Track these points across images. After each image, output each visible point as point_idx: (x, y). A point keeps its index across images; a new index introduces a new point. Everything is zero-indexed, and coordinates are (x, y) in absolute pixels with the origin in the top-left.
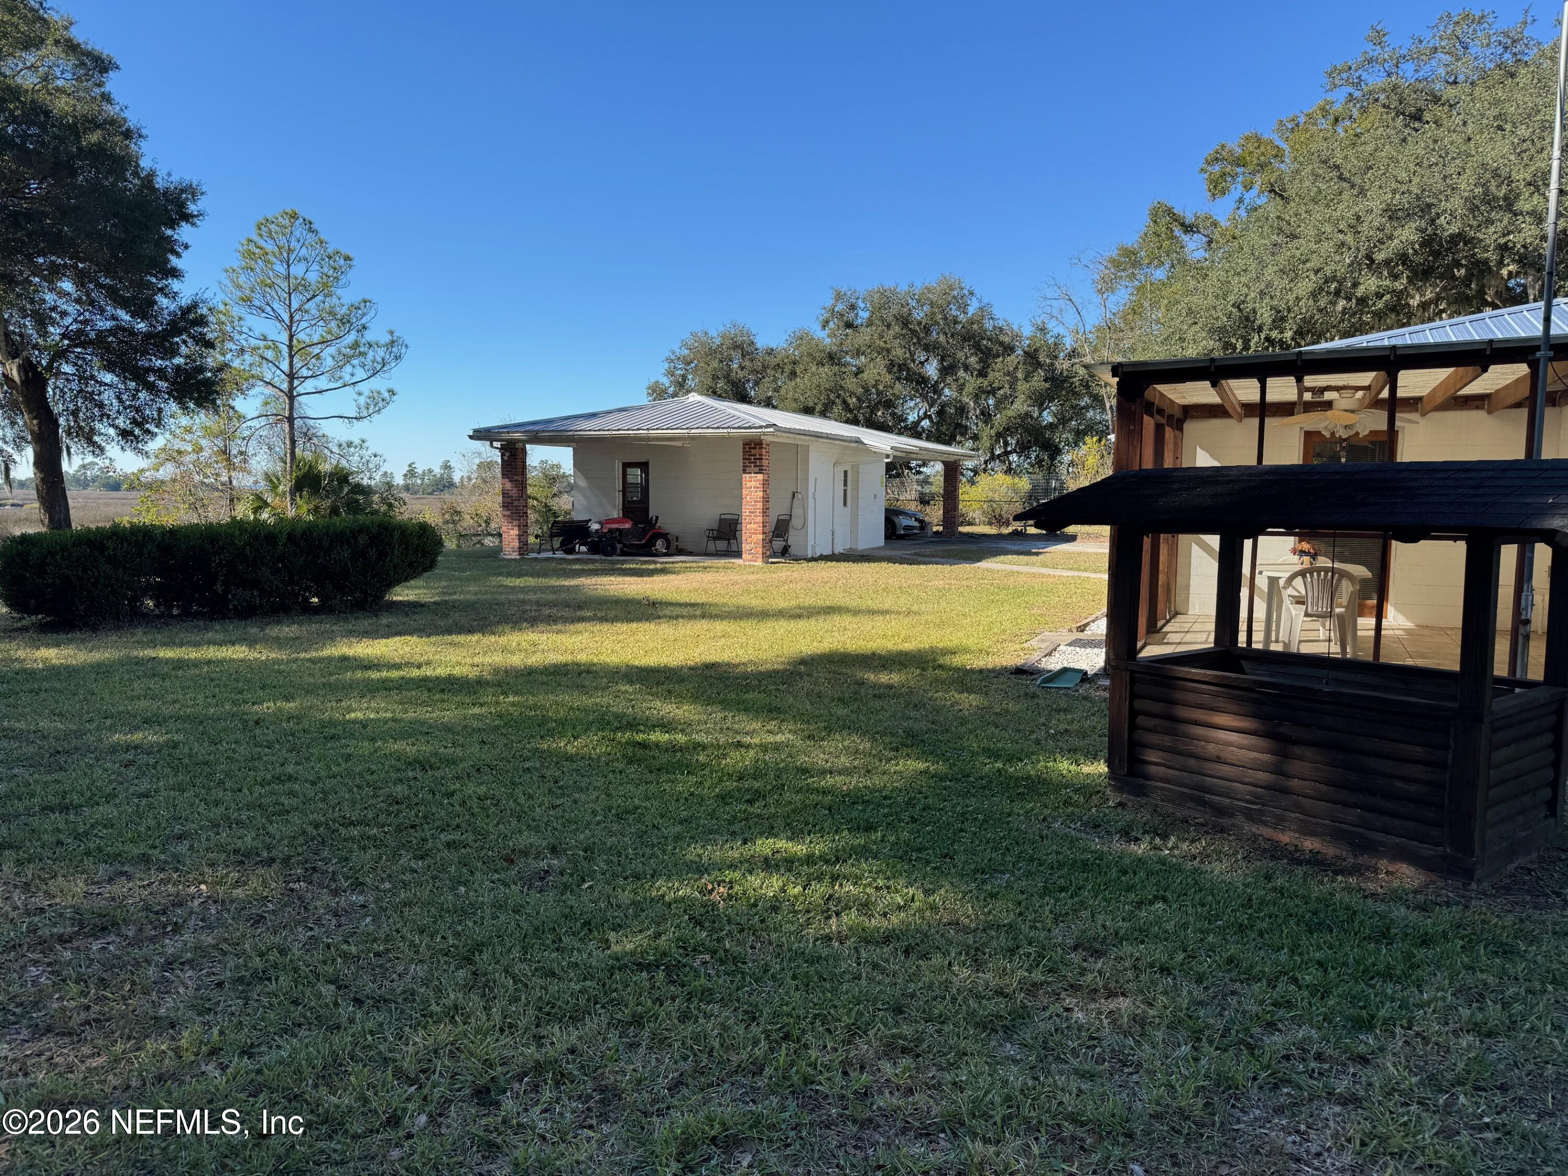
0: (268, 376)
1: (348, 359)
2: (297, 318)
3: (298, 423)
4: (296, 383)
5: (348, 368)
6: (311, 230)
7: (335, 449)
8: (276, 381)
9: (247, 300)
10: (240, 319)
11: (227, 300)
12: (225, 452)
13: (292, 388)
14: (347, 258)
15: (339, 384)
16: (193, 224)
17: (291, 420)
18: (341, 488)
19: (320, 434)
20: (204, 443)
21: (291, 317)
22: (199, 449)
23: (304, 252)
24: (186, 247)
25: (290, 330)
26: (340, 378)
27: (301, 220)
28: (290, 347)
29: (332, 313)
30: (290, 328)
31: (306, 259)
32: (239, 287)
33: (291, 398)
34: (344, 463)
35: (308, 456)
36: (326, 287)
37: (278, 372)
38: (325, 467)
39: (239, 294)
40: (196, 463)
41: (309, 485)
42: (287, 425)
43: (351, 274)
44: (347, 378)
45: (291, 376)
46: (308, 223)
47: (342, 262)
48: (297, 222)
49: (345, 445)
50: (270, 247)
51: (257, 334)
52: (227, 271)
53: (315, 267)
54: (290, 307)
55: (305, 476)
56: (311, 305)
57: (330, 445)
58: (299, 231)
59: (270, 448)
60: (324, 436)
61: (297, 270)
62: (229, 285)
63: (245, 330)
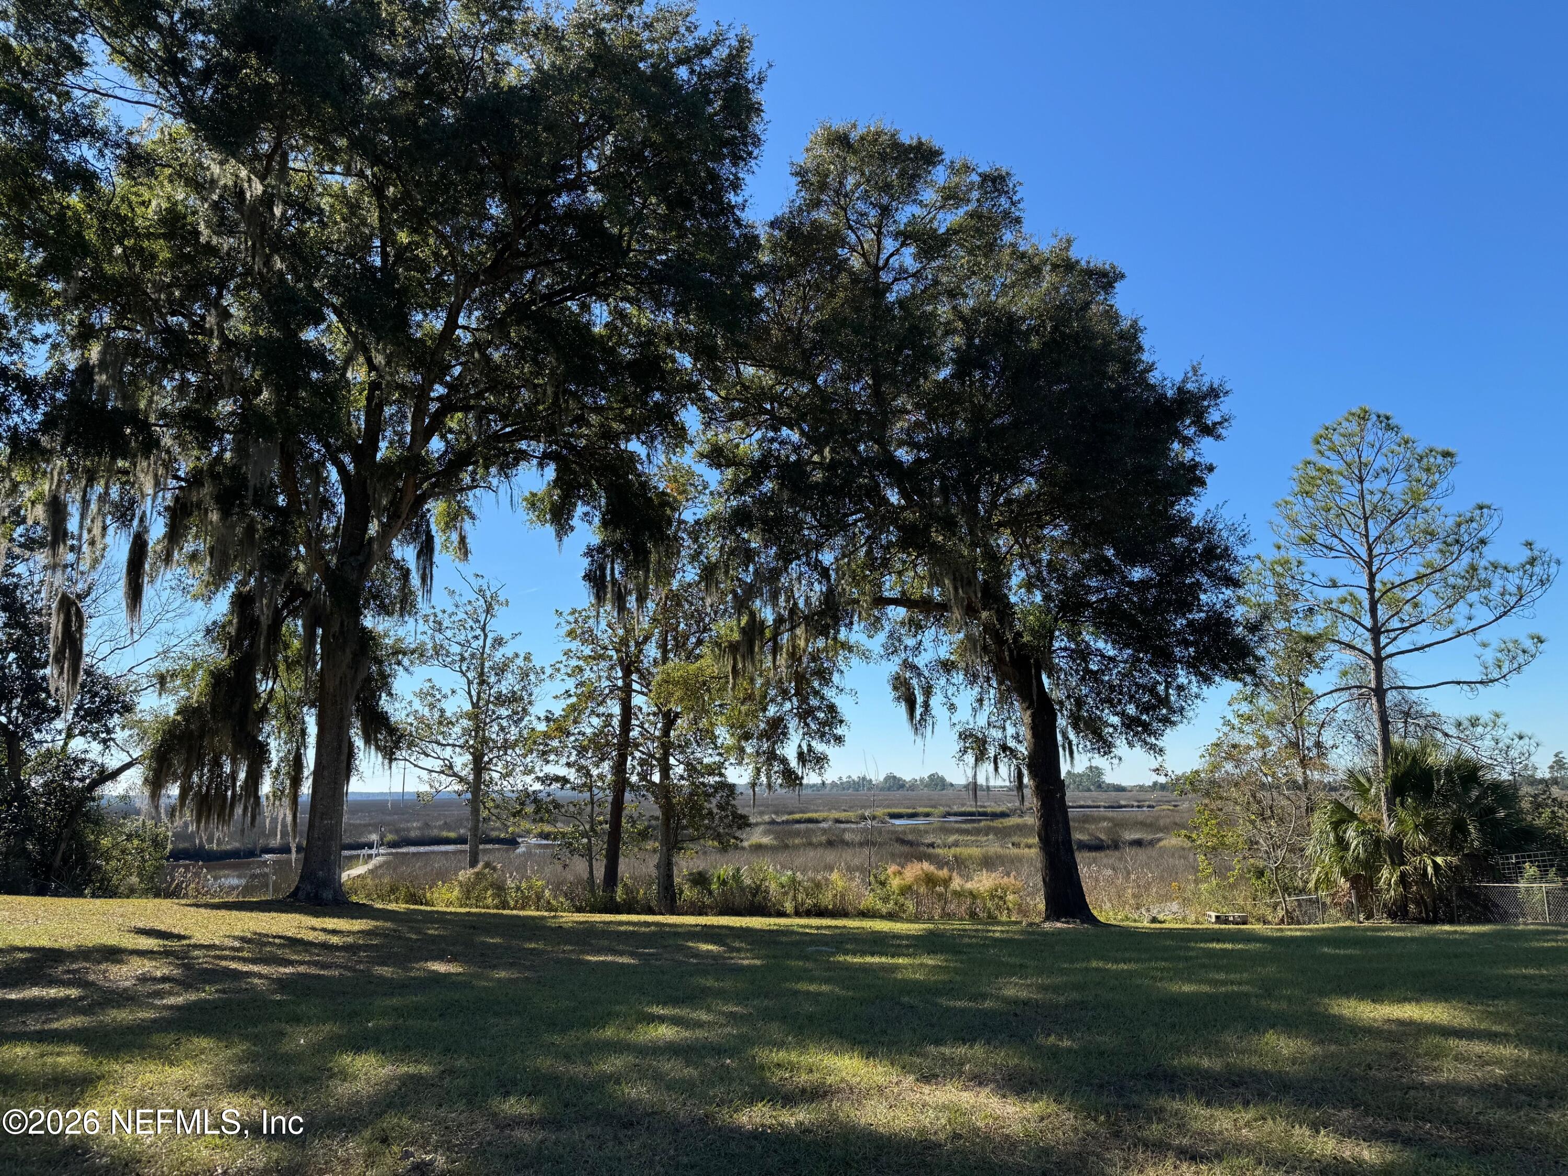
0: (1345, 637)
1: (1460, 593)
2: (1378, 549)
3: (1391, 697)
4: (1383, 640)
5: (1461, 607)
6: (1389, 428)
7: (1452, 731)
8: (1358, 643)
9: (1309, 541)
10: (1300, 563)
11: (1282, 543)
12: (1294, 745)
13: (1378, 648)
14: (1446, 454)
15: (1449, 632)
16: (1218, 437)
17: (1380, 693)
18: (1467, 790)
19: (1428, 711)
20: (1270, 734)
21: (1370, 550)
22: (1264, 743)
23: (1381, 462)
24: (1211, 469)
25: (1370, 568)
26: (1451, 622)
27: (1374, 418)
28: (1371, 590)
29: (1431, 534)
30: (1369, 564)
31: (1385, 470)
32: (1295, 523)
33: (1378, 661)
34: (1468, 752)
35: (1412, 743)
36: (1415, 501)
37: (1361, 630)
38: (1439, 758)
39: (1297, 532)
40: (1264, 760)
41: (1414, 787)
42: (1374, 700)
43: (1453, 475)
44: (1462, 623)
45: (1376, 631)
46: (1386, 423)
47: (1440, 460)
48: (1369, 424)
49: (1466, 723)
50: (1335, 464)
51: (1323, 578)
52: (1278, 505)
53: (1400, 476)
54: (1367, 536)
55: (1407, 774)
56: (1398, 530)
57: (1445, 727)
58: (1373, 433)
59: (1359, 738)
60: (1434, 715)
61: (1374, 485)
62: (1283, 523)
63: (1307, 577)
